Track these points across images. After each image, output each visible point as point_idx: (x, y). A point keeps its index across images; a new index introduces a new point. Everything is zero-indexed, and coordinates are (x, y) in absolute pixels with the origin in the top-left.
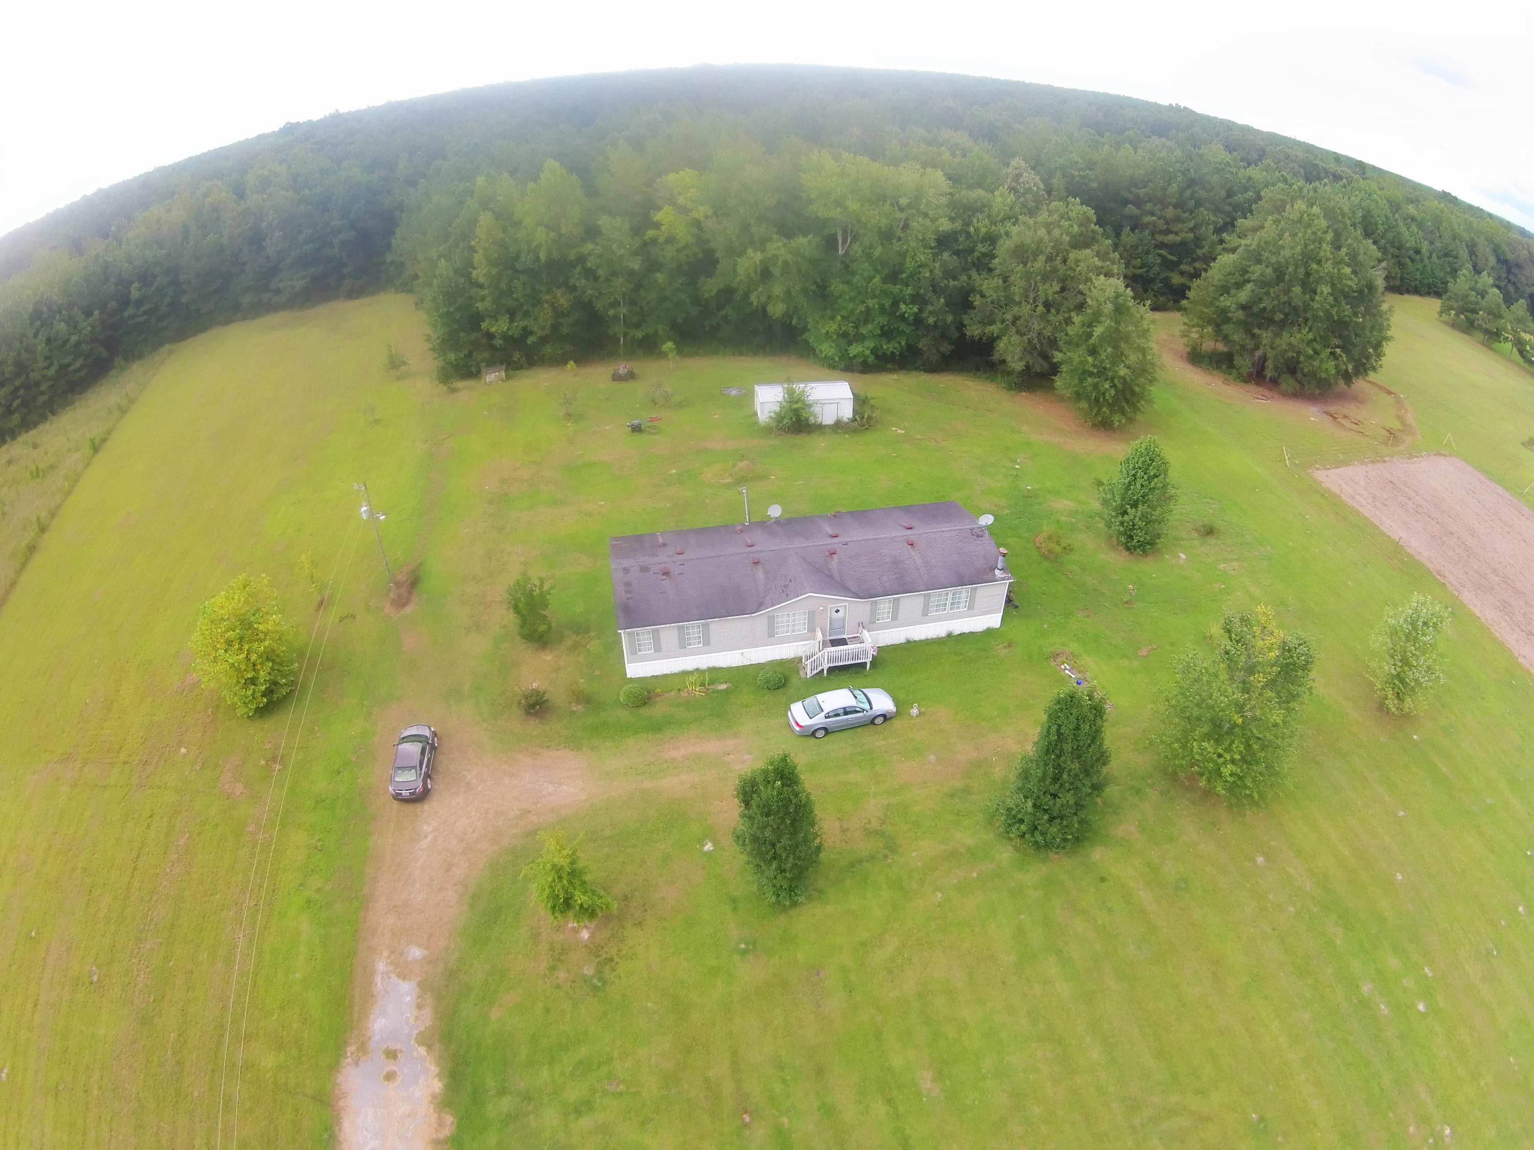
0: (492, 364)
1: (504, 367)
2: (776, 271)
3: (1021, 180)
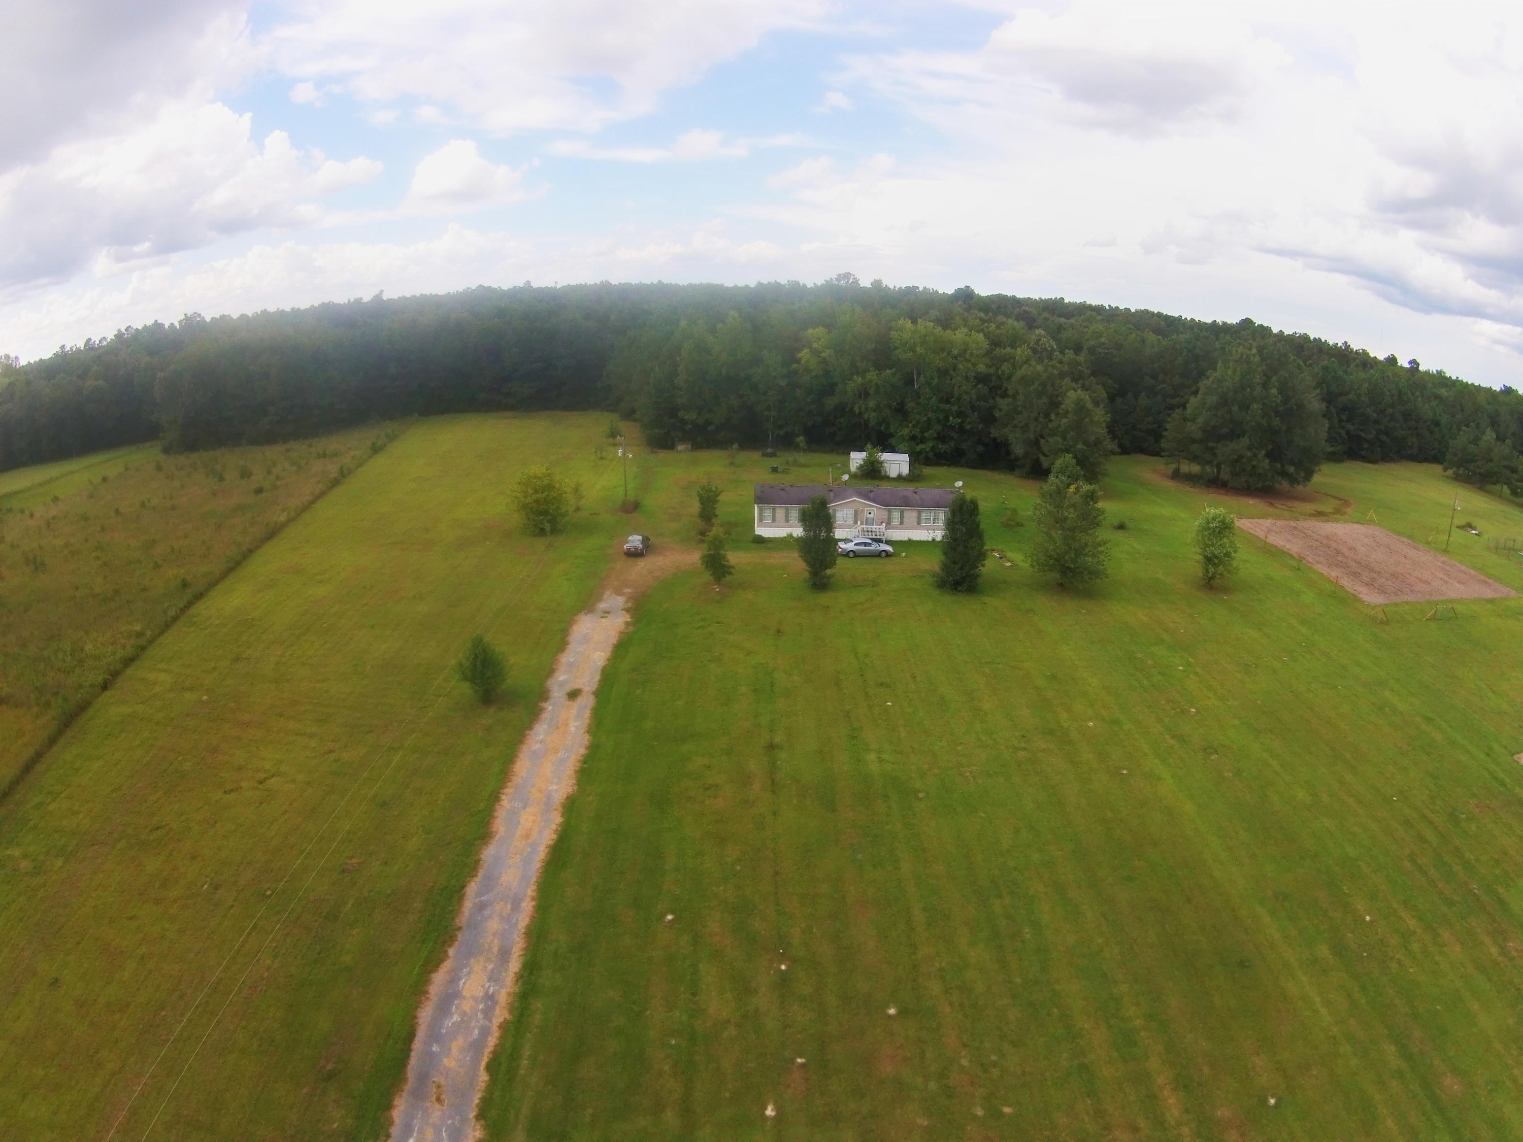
0: (682, 440)
1: (691, 443)
2: (872, 391)
3: (1040, 342)
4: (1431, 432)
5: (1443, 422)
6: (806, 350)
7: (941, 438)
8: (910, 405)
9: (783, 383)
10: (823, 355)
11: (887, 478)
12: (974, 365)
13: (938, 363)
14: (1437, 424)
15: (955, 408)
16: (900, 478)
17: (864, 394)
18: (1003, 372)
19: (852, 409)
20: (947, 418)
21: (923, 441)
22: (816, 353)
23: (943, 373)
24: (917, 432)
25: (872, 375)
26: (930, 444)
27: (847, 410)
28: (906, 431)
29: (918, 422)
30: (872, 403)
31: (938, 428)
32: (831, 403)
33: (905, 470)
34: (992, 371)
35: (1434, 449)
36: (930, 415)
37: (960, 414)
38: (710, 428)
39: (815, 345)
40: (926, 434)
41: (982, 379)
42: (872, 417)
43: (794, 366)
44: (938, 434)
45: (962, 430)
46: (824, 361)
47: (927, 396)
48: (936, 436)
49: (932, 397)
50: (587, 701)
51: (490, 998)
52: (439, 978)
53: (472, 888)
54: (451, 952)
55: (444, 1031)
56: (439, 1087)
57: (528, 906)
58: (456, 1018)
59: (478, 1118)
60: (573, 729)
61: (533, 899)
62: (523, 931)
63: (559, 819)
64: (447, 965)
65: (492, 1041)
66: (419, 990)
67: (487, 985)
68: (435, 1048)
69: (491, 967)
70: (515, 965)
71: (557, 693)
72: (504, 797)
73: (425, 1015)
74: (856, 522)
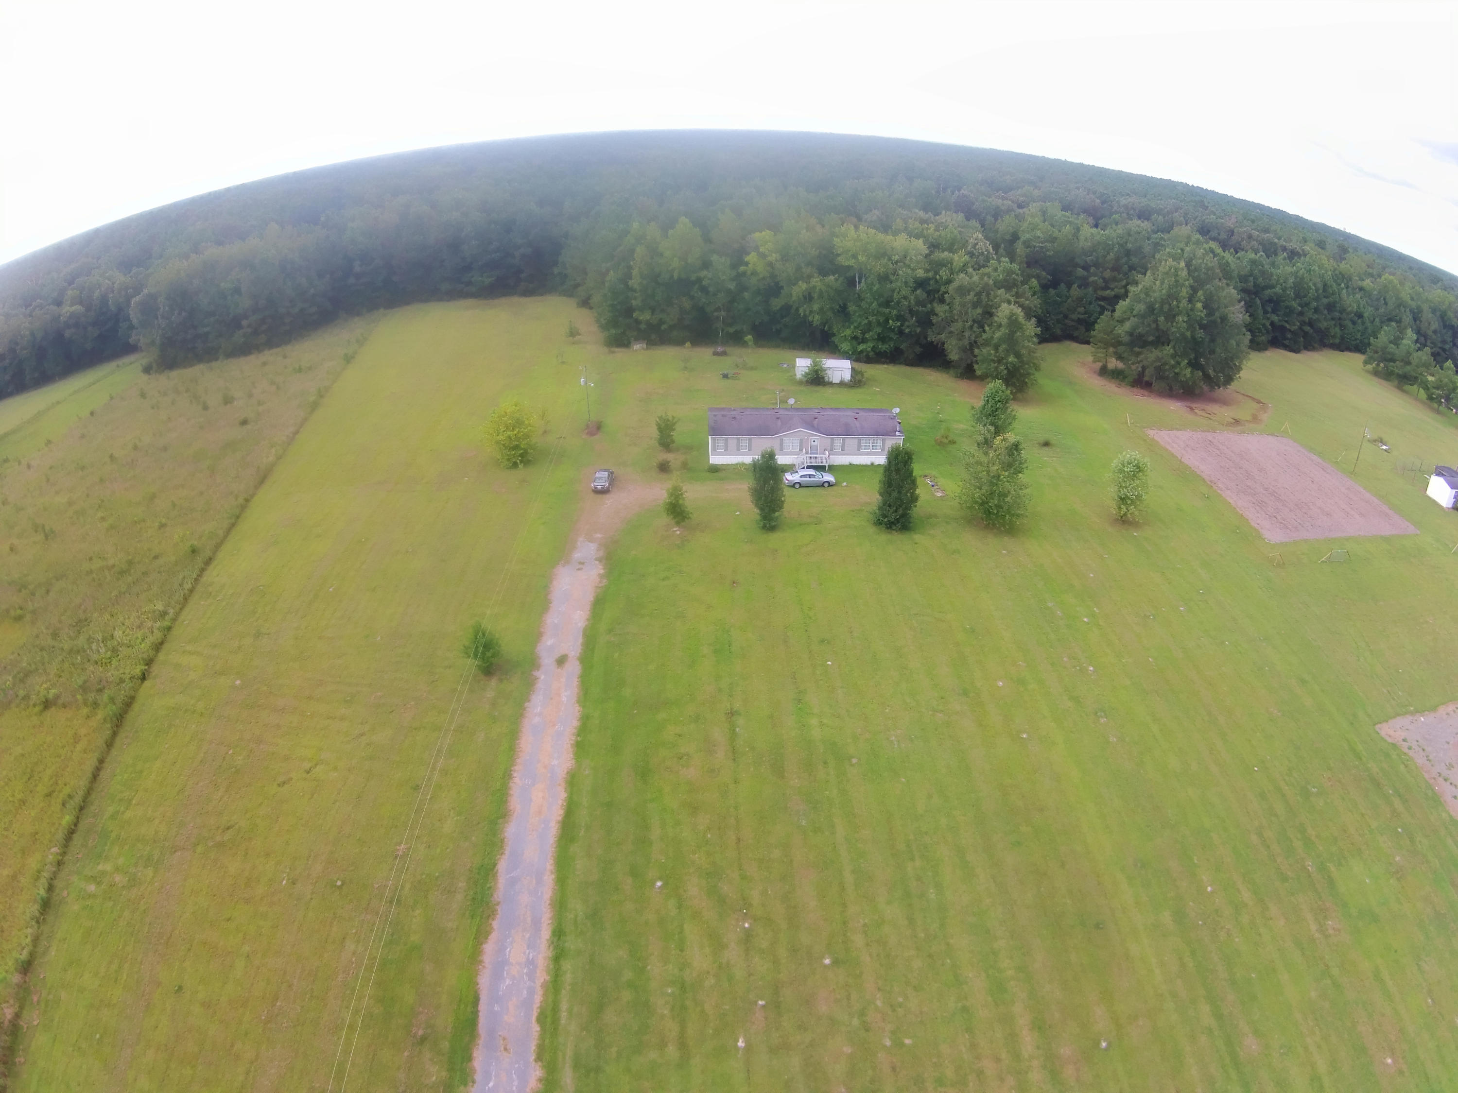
0: (637, 339)
1: (646, 341)
2: (816, 296)
3: (977, 247)
4: (1354, 323)
5: (1366, 315)
6: (753, 254)
7: (881, 338)
8: (852, 308)
9: (732, 286)
10: (769, 259)
11: (831, 384)
12: (913, 270)
13: (879, 269)
14: (1360, 316)
15: (895, 312)
16: (842, 384)
17: (808, 297)
18: (941, 277)
19: (797, 310)
20: (887, 321)
21: (864, 341)
22: (763, 256)
23: (884, 278)
24: (858, 333)
25: (816, 281)
26: (870, 345)
27: (793, 311)
28: (848, 332)
29: (860, 323)
30: (816, 307)
31: (879, 330)
32: (776, 304)
33: (847, 376)
34: (930, 274)
35: (1356, 339)
36: (871, 318)
37: (900, 317)
38: (664, 327)
39: (762, 249)
40: (867, 336)
41: (921, 284)
42: (816, 319)
43: (742, 268)
44: (879, 335)
45: (901, 332)
46: (770, 264)
47: (869, 301)
48: (876, 337)
49: (873, 302)
50: (574, 667)
51: (531, 963)
52: (489, 948)
53: (502, 865)
54: (495, 924)
55: (501, 993)
56: (504, 1039)
57: (549, 879)
58: (508, 982)
59: (536, 1061)
60: (564, 699)
61: (552, 873)
62: (548, 902)
63: (564, 795)
64: (493, 937)
65: (538, 998)
66: (475, 957)
67: (527, 951)
68: (496, 1008)
69: (528, 936)
70: (546, 933)
71: (547, 660)
72: (515, 775)
73: (484, 981)
74: (801, 450)
